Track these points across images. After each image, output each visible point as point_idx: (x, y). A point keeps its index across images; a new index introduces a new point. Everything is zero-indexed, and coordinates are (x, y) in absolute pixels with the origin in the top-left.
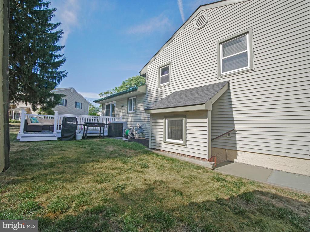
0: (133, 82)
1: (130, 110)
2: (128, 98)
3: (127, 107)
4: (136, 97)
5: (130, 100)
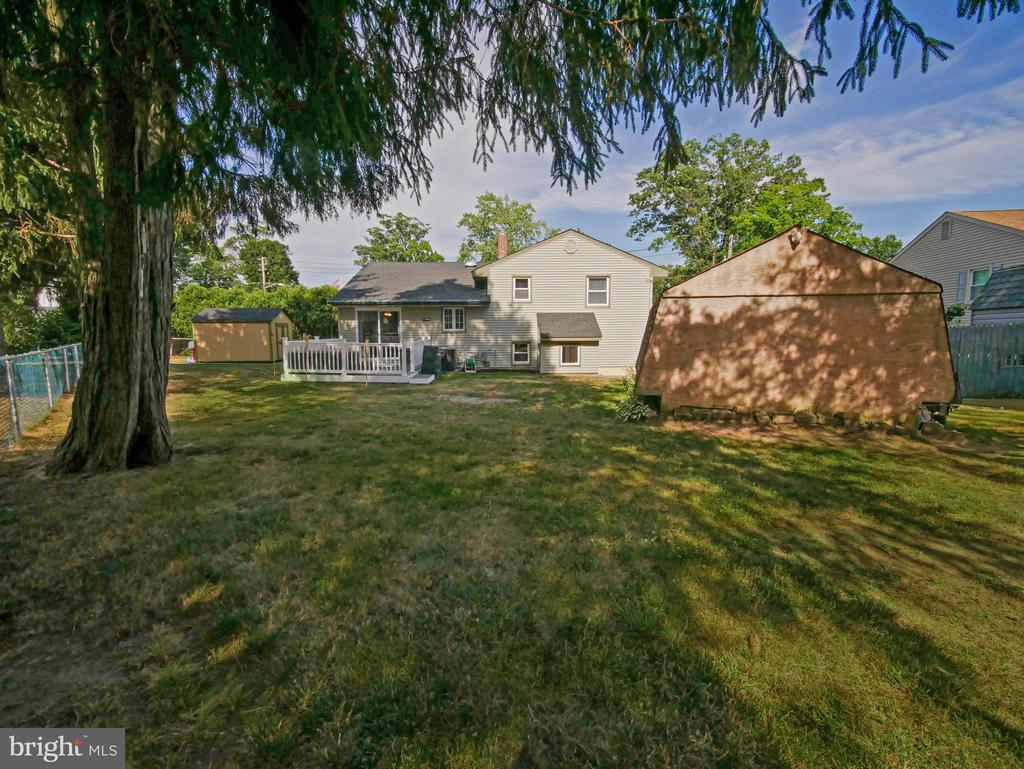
1: (447, 327)
2: (442, 308)
3: (440, 321)
4: (463, 309)
5: (446, 311)
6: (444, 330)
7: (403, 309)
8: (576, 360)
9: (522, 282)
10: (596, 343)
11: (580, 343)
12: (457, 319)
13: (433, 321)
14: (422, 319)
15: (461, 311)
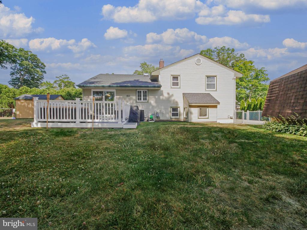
1: (138, 100)
2: (136, 90)
3: (135, 97)
4: (147, 91)
5: (138, 91)
6: (137, 101)
7: (117, 90)
8: (206, 115)
9: (175, 78)
10: (215, 107)
11: (208, 107)
12: (144, 96)
13: (132, 97)
14: (126, 95)
15: (146, 92)
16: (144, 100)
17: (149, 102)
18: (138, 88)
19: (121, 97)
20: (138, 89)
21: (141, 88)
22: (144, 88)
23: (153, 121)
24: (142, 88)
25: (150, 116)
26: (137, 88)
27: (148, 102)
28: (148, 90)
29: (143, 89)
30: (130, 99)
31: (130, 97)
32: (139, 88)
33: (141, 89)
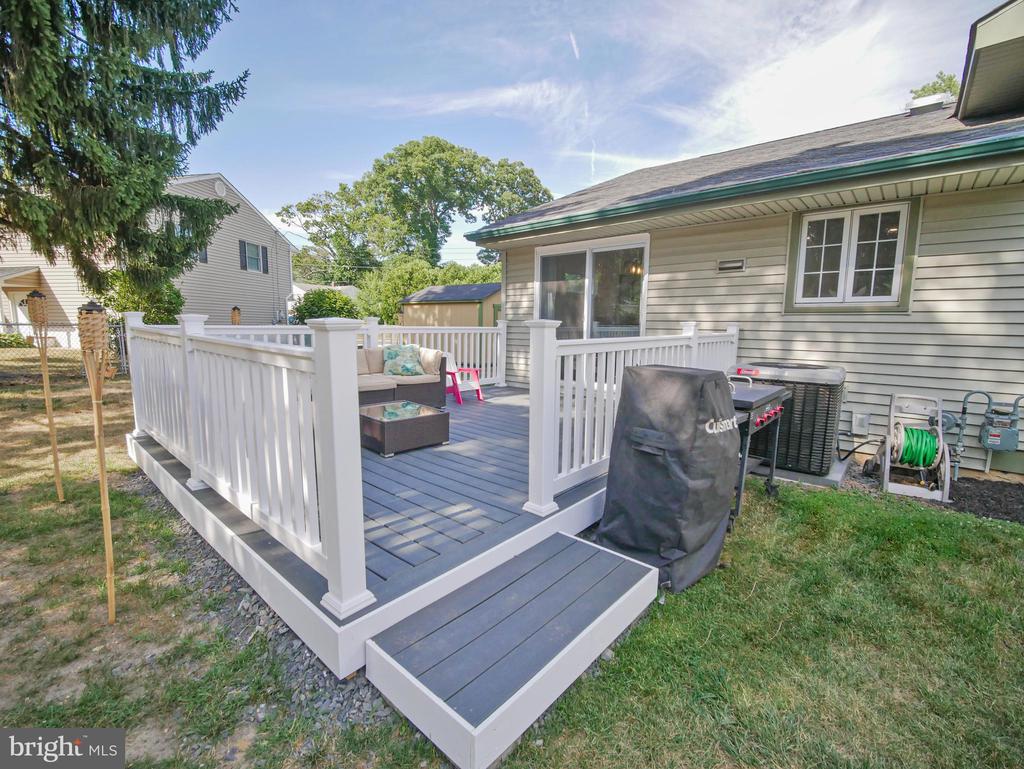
0: (415, 163)
1: (810, 288)
2: (798, 215)
3: (783, 270)
4: (903, 209)
5: (816, 227)
6: (799, 298)
7: (656, 234)
12: (864, 258)
13: (756, 271)
14: (713, 265)
15: (892, 219)
16: (861, 285)
17: (913, 306)
18: (808, 198)
19: (681, 276)
20: (809, 210)
21: (832, 195)
22: (873, 188)
23: (937, 495)
24: (847, 193)
25: (899, 439)
26: (795, 200)
27: (902, 308)
28: (915, 201)
29: (858, 204)
30: (737, 292)
31: (747, 271)
32: (818, 197)
33: (844, 206)
